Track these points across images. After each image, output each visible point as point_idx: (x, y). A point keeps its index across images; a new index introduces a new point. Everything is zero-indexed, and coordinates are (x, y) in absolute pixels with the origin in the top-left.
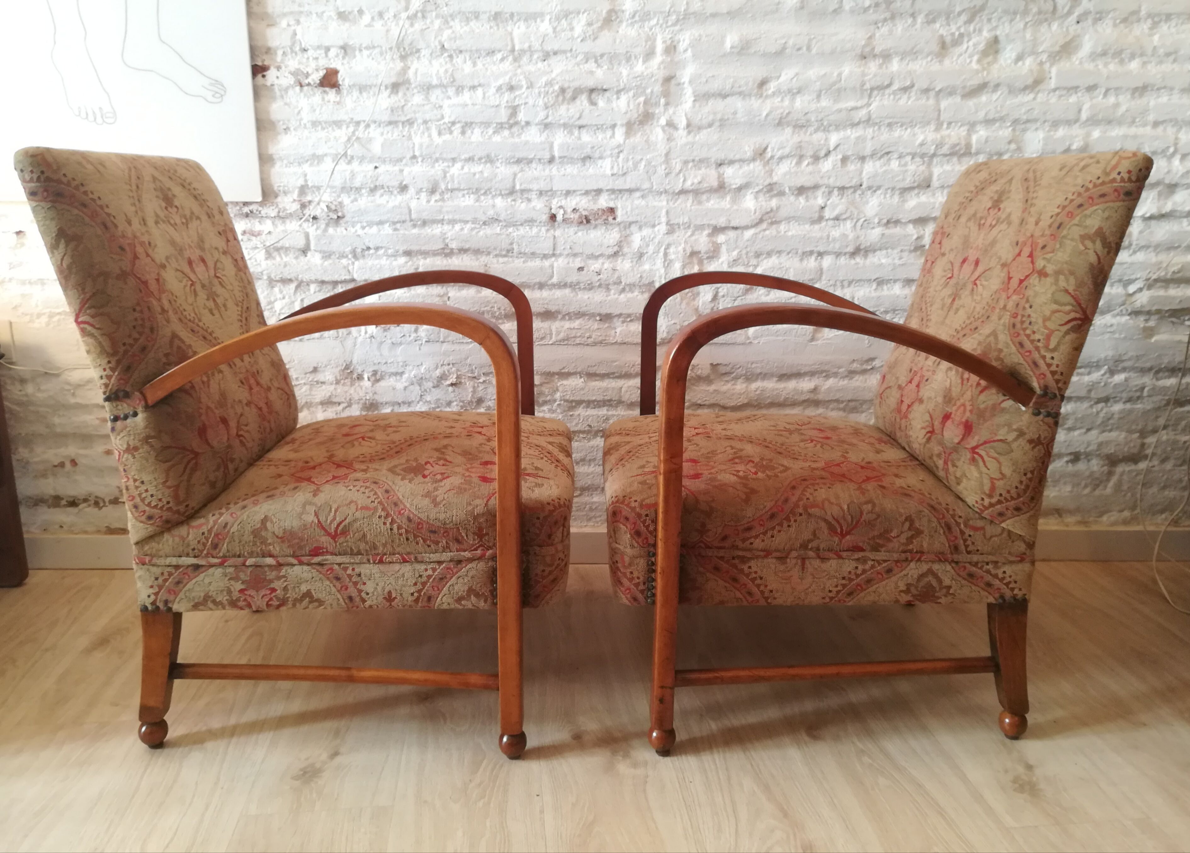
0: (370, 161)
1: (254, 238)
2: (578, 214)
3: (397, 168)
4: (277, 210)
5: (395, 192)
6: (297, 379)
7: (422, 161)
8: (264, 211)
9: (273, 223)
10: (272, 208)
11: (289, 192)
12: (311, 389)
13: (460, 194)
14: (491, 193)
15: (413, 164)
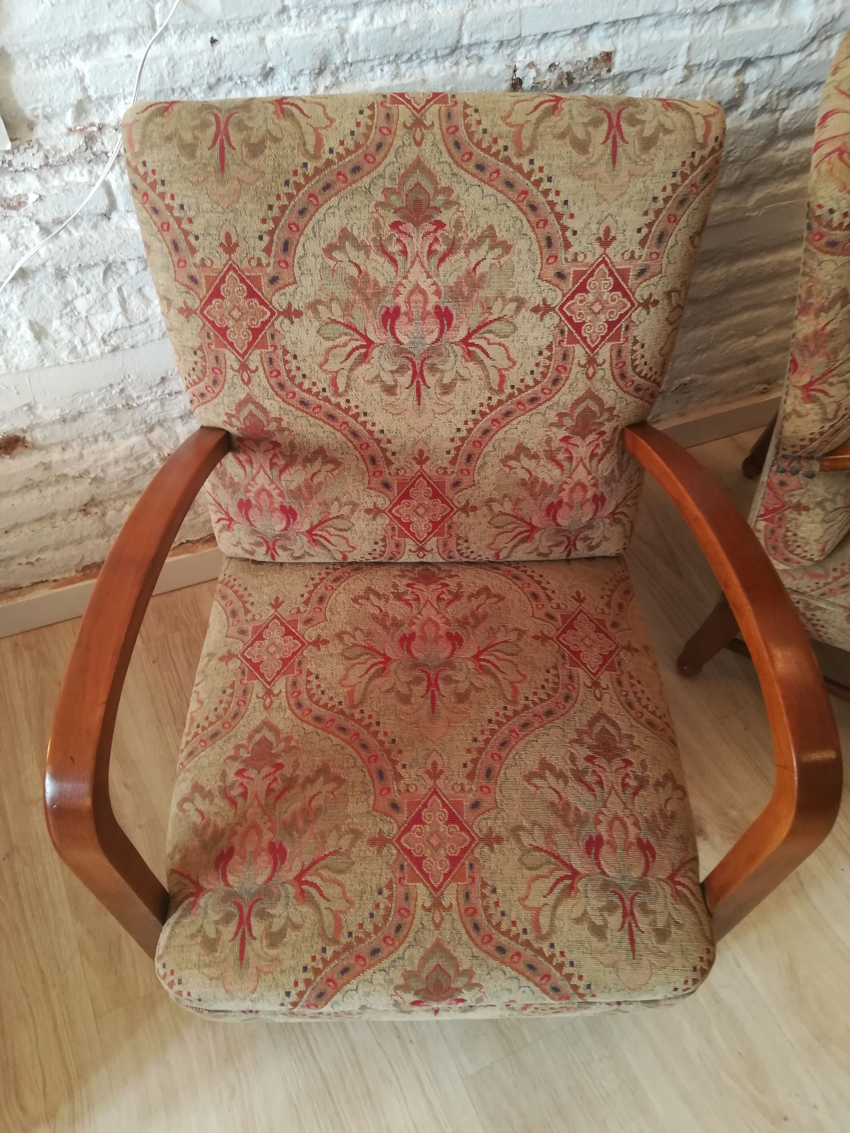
0: (201, 30)
1: (14, 213)
2: (557, 72)
3: (252, 37)
4: (41, 155)
5: (254, 83)
6: (139, 397)
7: (298, 16)
8: (17, 161)
9: (38, 177)
10: (30, 152)
11: (54, 114)
12: (162, 405)
13: (366, 67)
14: (418, 57)
15: (281, 23)
